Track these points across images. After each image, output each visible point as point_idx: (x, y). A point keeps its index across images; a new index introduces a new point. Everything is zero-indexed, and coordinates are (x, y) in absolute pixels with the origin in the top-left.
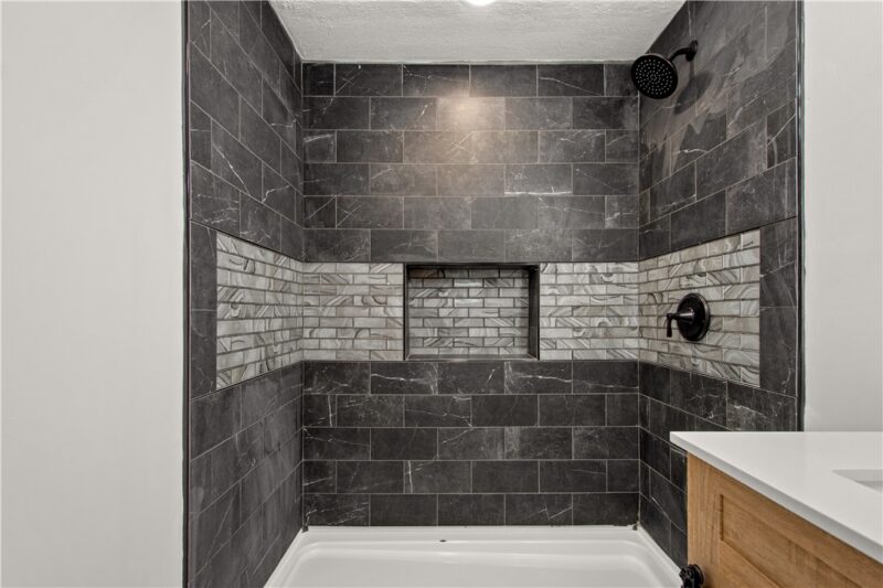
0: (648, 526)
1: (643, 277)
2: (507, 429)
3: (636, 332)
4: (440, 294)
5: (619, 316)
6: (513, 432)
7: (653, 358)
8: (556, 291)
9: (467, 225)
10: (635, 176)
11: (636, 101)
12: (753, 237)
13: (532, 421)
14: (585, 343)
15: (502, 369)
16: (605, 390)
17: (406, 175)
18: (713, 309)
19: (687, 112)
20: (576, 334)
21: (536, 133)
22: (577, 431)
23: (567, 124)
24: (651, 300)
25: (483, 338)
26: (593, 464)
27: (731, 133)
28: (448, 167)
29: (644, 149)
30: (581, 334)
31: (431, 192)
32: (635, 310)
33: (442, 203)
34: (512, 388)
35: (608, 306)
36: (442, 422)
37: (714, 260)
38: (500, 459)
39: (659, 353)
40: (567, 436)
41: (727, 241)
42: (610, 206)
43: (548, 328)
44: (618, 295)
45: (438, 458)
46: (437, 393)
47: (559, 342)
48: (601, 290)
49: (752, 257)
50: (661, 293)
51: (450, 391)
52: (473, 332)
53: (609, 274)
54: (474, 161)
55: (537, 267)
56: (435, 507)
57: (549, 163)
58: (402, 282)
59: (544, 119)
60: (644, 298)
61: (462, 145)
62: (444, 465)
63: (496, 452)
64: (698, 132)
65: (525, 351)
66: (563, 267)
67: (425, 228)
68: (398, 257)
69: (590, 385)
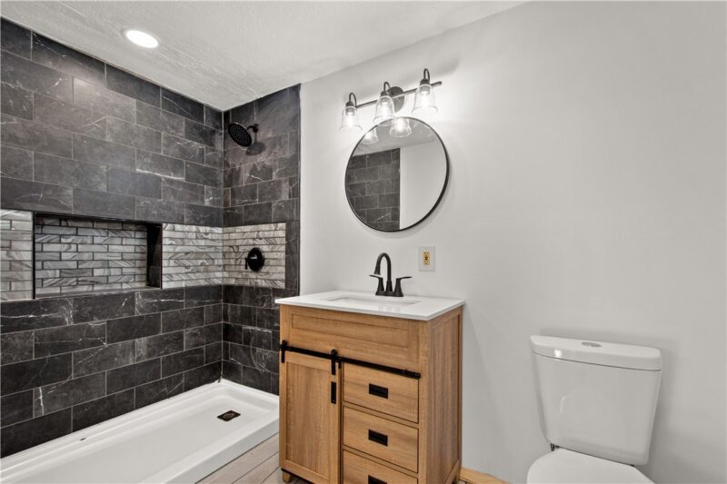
0: (227, 376)
1: (226, 236)
2: (137, 340)
3: (221, 268)
4: (63, 240)
5: (213, 259)
6: (142, 343)
7: (233, 282)
8: (174, 242)
9: (103, 187)
10: (221, 178)
11: (221, 134)
12: (282, 225)
13: (156, 331)
14: (192, 276)
15: (133, 298)
16: (204, 304)
17: (37, 133)
18: (266, 255)
19: (253, 157)
20: (186, 271)
21: (160, 134)
22: (186, 332)
23: (181, 134)
24: (231, 250)
25: (107, 276)
26: (195, 350)
27: (275, 177)
28: (83, 137)
29: (227, 164)
30: (190, 270)
31: (67, 154)
32: (221, 255)
33: (77, 166)
34: (141, 310)
35: (206, 253)
36: (75, 346)
37: (266, 233)
38: (131, 363)
39: (236, 279)
40: (180, 336)
41: (272, 225)
42: (207, 193)
43: (167, 267)
44: (211, 246)
45: (73, 377)
46: (72, 324)
47: (174, 276)
48: (202, 243)
49: (282, 234)
50: (238, 246)
51: (86, 319)
52: (97, 272)
53: (207, 234)
54: (108, 139)
55: (161, 225)
56: (70, 418)
57: (169, 156)
58: (31, 229)
59: (165, 125)
60: (226, 249)
61: (98, 123)
62: (79, 382)
63: (128, 360)
64: (259, 169)
65: (144, 285)
66: (178, 227)
67: (59, 184)
68: (28, 205)
69: (195, 302)
